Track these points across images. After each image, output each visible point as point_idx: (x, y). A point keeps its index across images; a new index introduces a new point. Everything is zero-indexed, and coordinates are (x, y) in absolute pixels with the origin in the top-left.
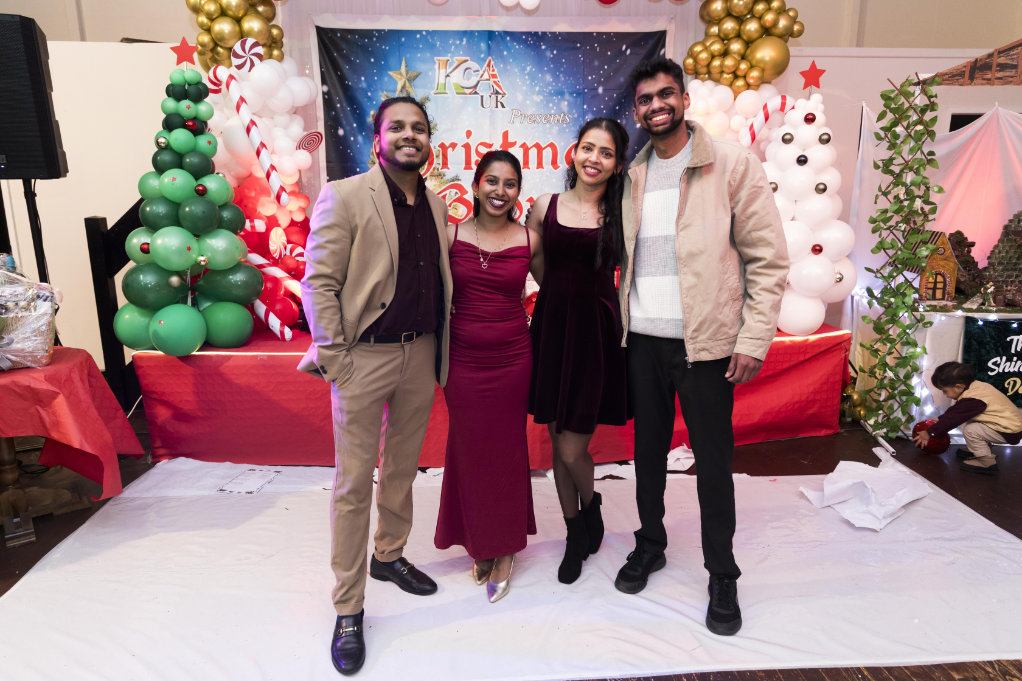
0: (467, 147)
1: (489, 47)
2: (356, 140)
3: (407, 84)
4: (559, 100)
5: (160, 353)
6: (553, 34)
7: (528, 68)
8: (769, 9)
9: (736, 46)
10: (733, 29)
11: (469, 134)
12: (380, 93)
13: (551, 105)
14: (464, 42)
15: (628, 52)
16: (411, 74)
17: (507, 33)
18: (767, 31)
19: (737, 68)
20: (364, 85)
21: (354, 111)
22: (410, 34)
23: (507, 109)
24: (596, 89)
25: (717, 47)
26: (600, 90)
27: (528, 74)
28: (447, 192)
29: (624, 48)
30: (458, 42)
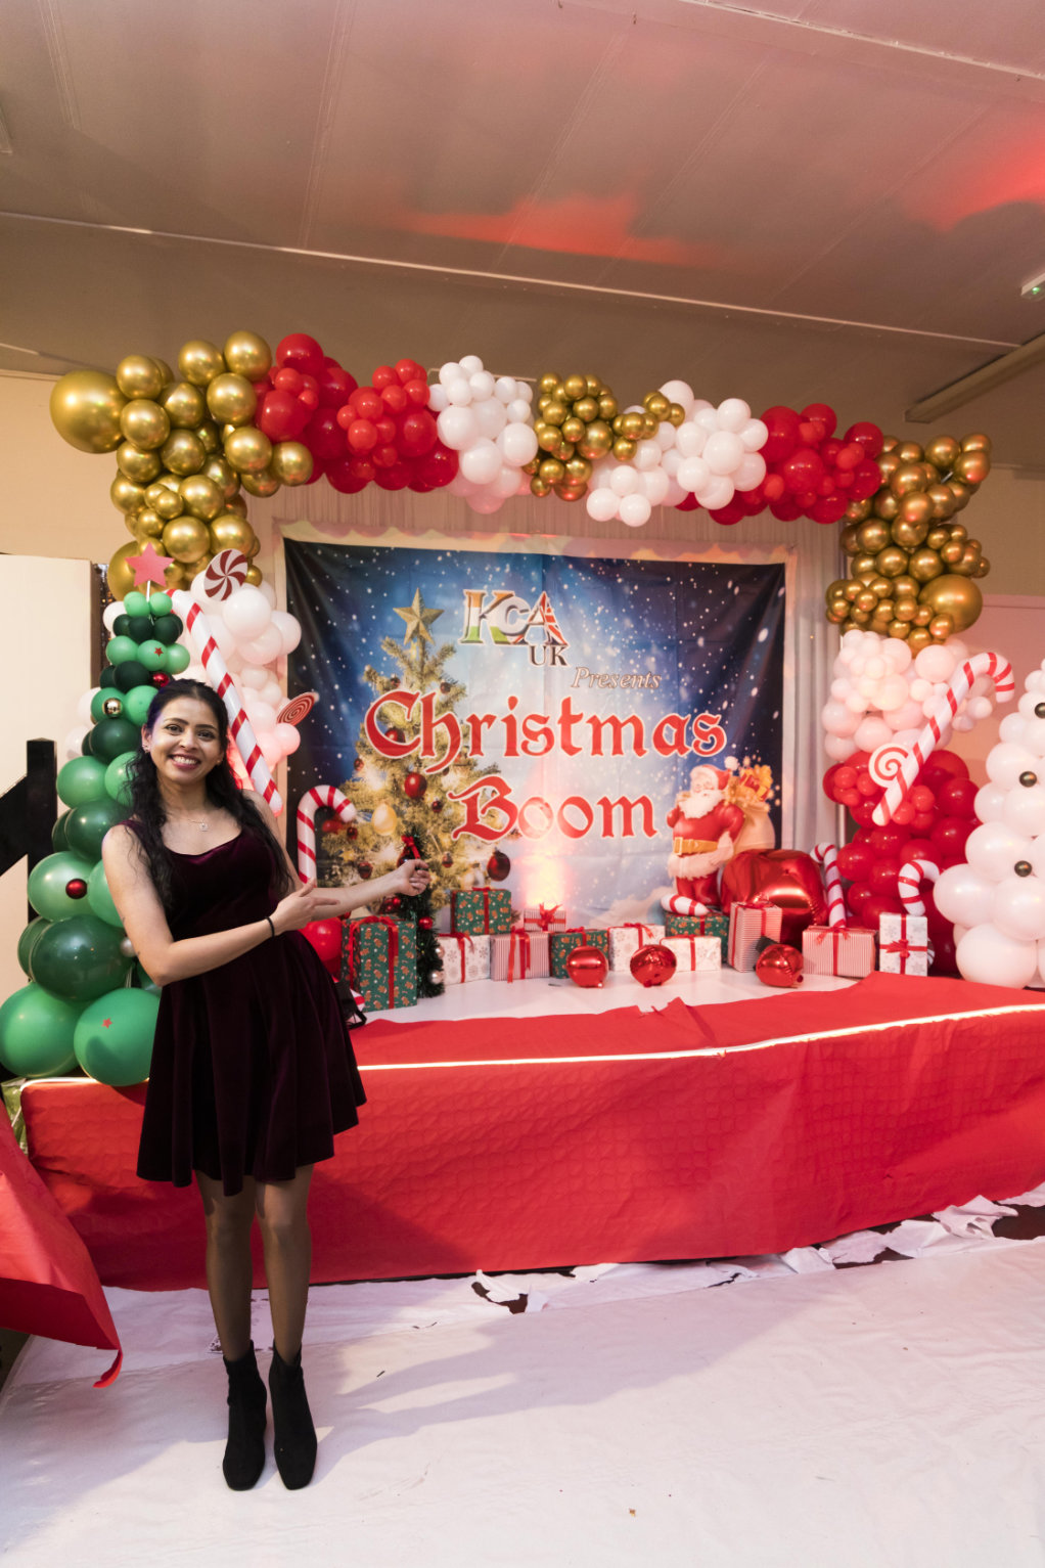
0: (510, 721)
1: (544, 578)
2: (337, 709)
3: (422, 627)
4: (643, 655)
5: (91, 1081)
6: (634, 562)
7: (600, 609)
8: (949, 540)
9: (904, 587)
10: (898, 564)
11: (513, 702)
12: (381, 640)
13: (632, 662)
14: (508, 570)
15: (737, 591)
16: (427, 613)
17: (568, 559)
18: (946, 569)
19: (917, 616)
20: (356, 627)
21: (337, 665)
22: (428, 555)
23: (569, 666)
24: (695, 640)
25: (881, 587)
26: (701, 642)
27: (600, 617)
28: (480, 790)
29: (730, 585)
30: (498, 569)
